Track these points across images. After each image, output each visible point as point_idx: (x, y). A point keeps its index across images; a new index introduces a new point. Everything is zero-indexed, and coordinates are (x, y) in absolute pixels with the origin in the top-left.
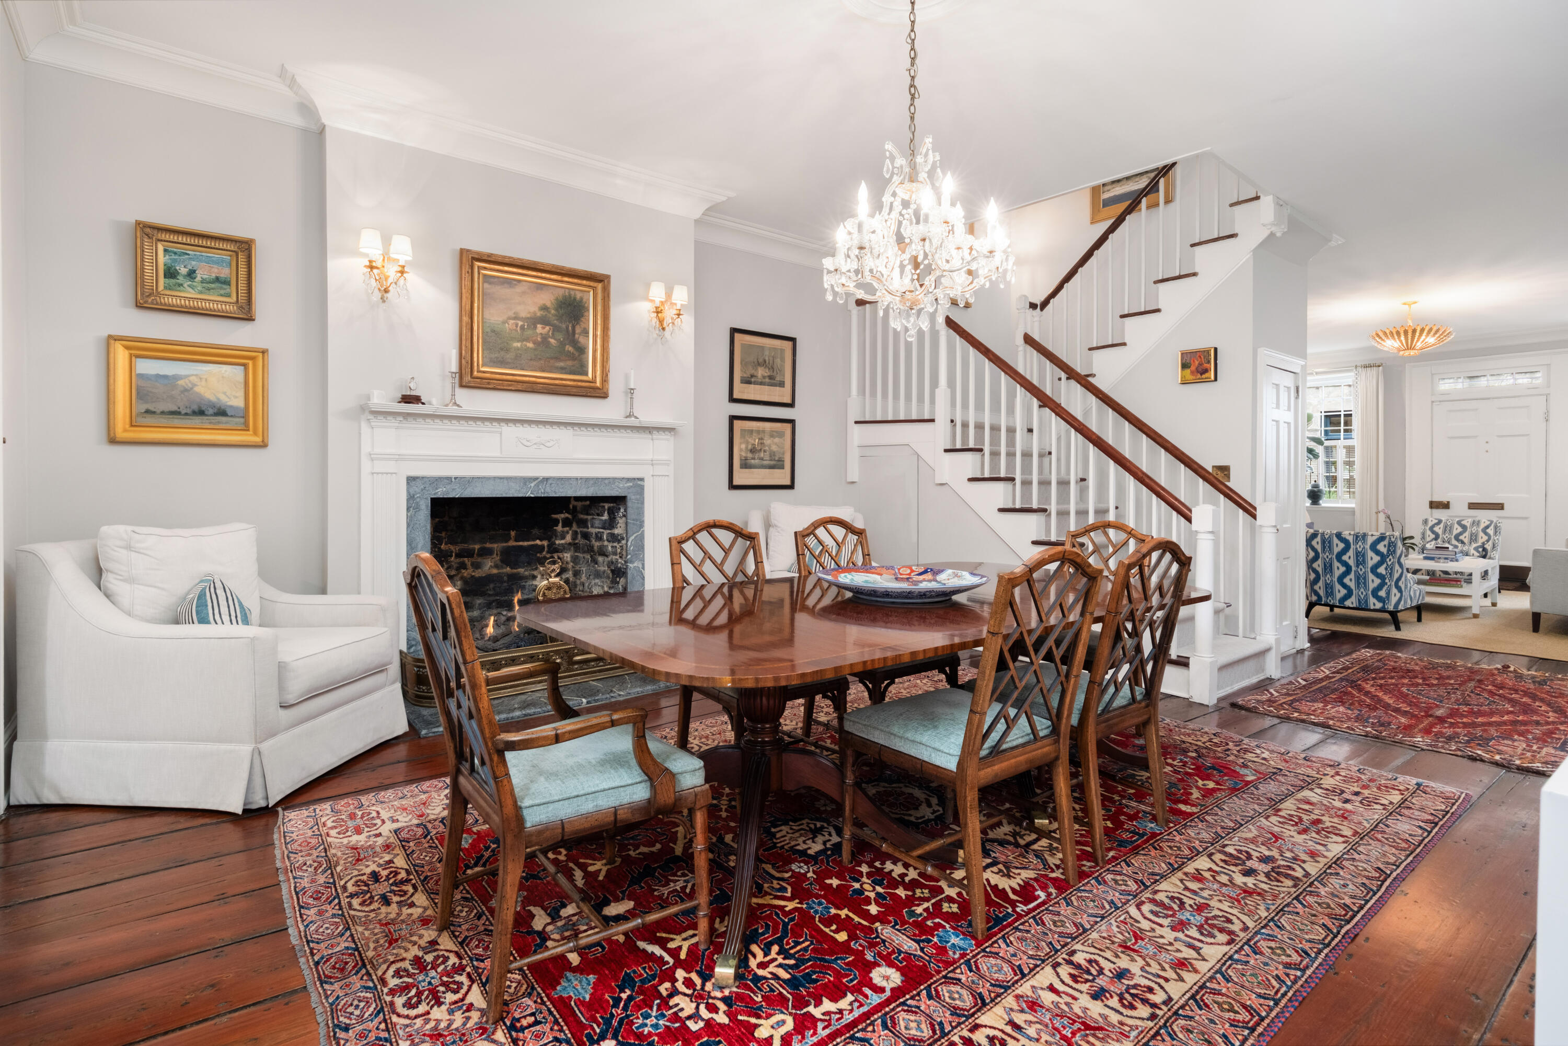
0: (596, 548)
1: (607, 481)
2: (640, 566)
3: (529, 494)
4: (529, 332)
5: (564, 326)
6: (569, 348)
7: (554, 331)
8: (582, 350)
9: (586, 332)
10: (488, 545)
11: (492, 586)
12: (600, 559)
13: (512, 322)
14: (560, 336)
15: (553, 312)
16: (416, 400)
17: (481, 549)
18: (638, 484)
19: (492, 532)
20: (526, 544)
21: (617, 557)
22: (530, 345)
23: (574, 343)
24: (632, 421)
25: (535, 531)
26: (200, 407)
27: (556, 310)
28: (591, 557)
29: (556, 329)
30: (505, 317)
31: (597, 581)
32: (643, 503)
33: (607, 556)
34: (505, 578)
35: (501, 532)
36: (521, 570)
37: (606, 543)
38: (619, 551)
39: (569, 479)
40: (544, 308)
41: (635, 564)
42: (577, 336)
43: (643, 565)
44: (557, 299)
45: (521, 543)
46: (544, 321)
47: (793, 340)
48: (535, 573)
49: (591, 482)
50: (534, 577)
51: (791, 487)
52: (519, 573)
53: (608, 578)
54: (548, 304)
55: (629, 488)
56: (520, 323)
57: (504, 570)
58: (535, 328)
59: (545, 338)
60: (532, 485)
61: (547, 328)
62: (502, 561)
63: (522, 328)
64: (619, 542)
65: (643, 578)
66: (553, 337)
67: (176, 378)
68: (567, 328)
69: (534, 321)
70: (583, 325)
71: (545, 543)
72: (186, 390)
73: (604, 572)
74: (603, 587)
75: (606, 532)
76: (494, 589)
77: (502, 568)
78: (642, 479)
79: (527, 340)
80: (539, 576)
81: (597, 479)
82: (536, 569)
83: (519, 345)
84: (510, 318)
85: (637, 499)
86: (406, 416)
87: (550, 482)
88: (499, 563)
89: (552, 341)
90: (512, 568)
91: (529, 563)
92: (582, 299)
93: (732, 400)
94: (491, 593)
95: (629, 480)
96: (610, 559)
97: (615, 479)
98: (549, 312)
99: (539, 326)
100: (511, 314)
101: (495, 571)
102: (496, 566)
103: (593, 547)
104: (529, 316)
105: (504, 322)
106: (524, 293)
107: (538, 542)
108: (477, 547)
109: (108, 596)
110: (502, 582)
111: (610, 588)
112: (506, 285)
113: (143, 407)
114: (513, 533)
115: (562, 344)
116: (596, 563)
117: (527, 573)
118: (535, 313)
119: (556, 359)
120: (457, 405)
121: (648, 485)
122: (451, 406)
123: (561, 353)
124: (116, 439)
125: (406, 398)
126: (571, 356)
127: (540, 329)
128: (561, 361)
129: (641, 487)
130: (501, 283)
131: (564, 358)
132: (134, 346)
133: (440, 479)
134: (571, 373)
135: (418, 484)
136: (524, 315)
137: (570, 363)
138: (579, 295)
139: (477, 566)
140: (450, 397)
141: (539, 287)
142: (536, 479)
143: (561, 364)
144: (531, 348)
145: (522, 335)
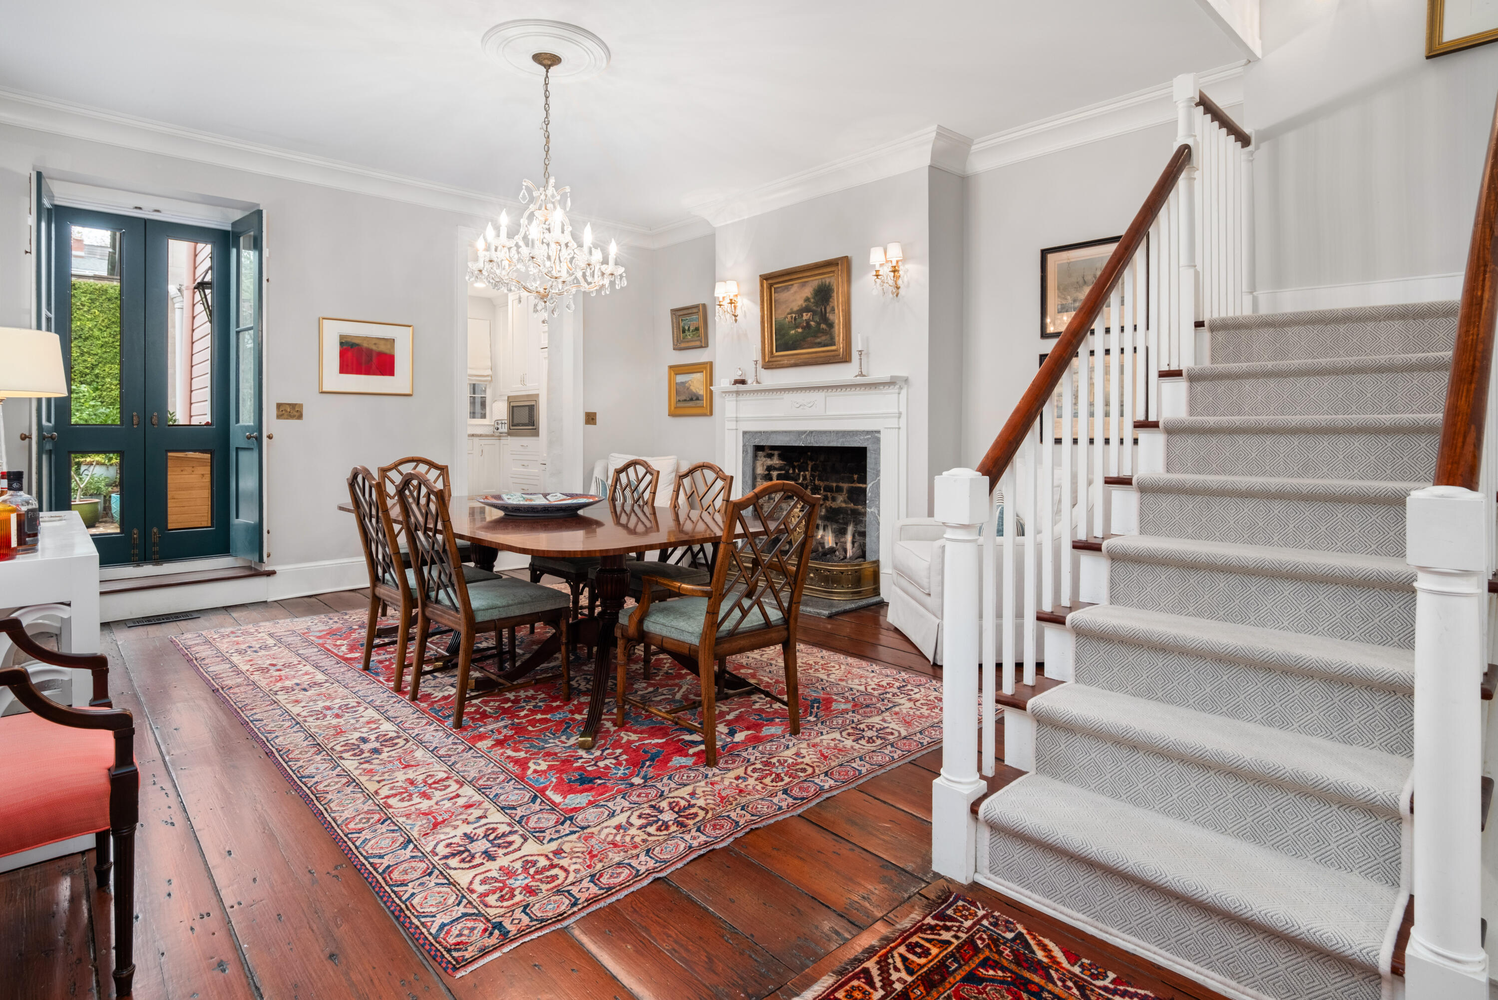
1: (851, 434)
2: (876, 512)
3: (801, 444)
4: (798, 321)
5: (819, 309)
6: (823, 326)
7: (813, 315)
8: (831, 325)
9: (833, 310)
10: (841, 484)
13: (789, 316)
14: (817, 319)
16: (743, 382)
17: (837, 487)
18: (875, 435)
22: (800, 330)
23: (824, 319)
24: (860, 380)
26: (692, 396)
27: (814, 298)
29: (814, 313)
30: (786, 314)
32: (879, 454)
35: (847, 475)
39: (825, 432)
40: (807, 300)
41: (872, 510)
42: (827, 314)
43: (879, 511)
44: (814, 290)
54: (809, 295)
55: (868, 439)
56: (794, 315)
58: (802, 316)
59: (808, 322)
61: (809, 314)
62: (849, 498)
63: (795, 319)
65: (879, 524)
66: (813, 321)
67: (686, 383)
69: (801, 312)
72: (688, 388)
78: (879, 432)
79: (797, 327)
81: (844, 432)
83: (793, 332)
84: (789, 314)
85: (874, 450)
86: (738, 393)
89: (812, 323)
93: (1044, 334)
95: (868, 432)
97: (857, 432)
98: (810, 300)
99: (804, 314)
100: (788, 311)
101: (844, 505)
102: (845, 502)
104: (798, 308)
105: (785, 318)
106: (795, 292)
108: (834, 485)
110: (847, 514)
112: (786, 291)
113: (678, 399)
115: (818, 324)
118: (801, 305)
119: (816, 337)
120: (758, 382)
121: (882, 436)
122: (755, 384)
123: (818, 332)
124: (672, 414)
125: (737, 382)
126: (824, 332)
127: (806, 316)
128: (818, 337)
129: (878, 440)
130: (783, 290)
131: (820, 335)
132: (676, 370)
133: (756, 433)
134: (825, 346)
135: (747, 436)
136: (796, 308)
137: (824, 338)
138: (828, 281)
139: (834, 499)
140: (754, 378)
141: (804, 285)
142: (805, 432)
143: (818, 340)
144: (800, 332)
145: (795, 324)
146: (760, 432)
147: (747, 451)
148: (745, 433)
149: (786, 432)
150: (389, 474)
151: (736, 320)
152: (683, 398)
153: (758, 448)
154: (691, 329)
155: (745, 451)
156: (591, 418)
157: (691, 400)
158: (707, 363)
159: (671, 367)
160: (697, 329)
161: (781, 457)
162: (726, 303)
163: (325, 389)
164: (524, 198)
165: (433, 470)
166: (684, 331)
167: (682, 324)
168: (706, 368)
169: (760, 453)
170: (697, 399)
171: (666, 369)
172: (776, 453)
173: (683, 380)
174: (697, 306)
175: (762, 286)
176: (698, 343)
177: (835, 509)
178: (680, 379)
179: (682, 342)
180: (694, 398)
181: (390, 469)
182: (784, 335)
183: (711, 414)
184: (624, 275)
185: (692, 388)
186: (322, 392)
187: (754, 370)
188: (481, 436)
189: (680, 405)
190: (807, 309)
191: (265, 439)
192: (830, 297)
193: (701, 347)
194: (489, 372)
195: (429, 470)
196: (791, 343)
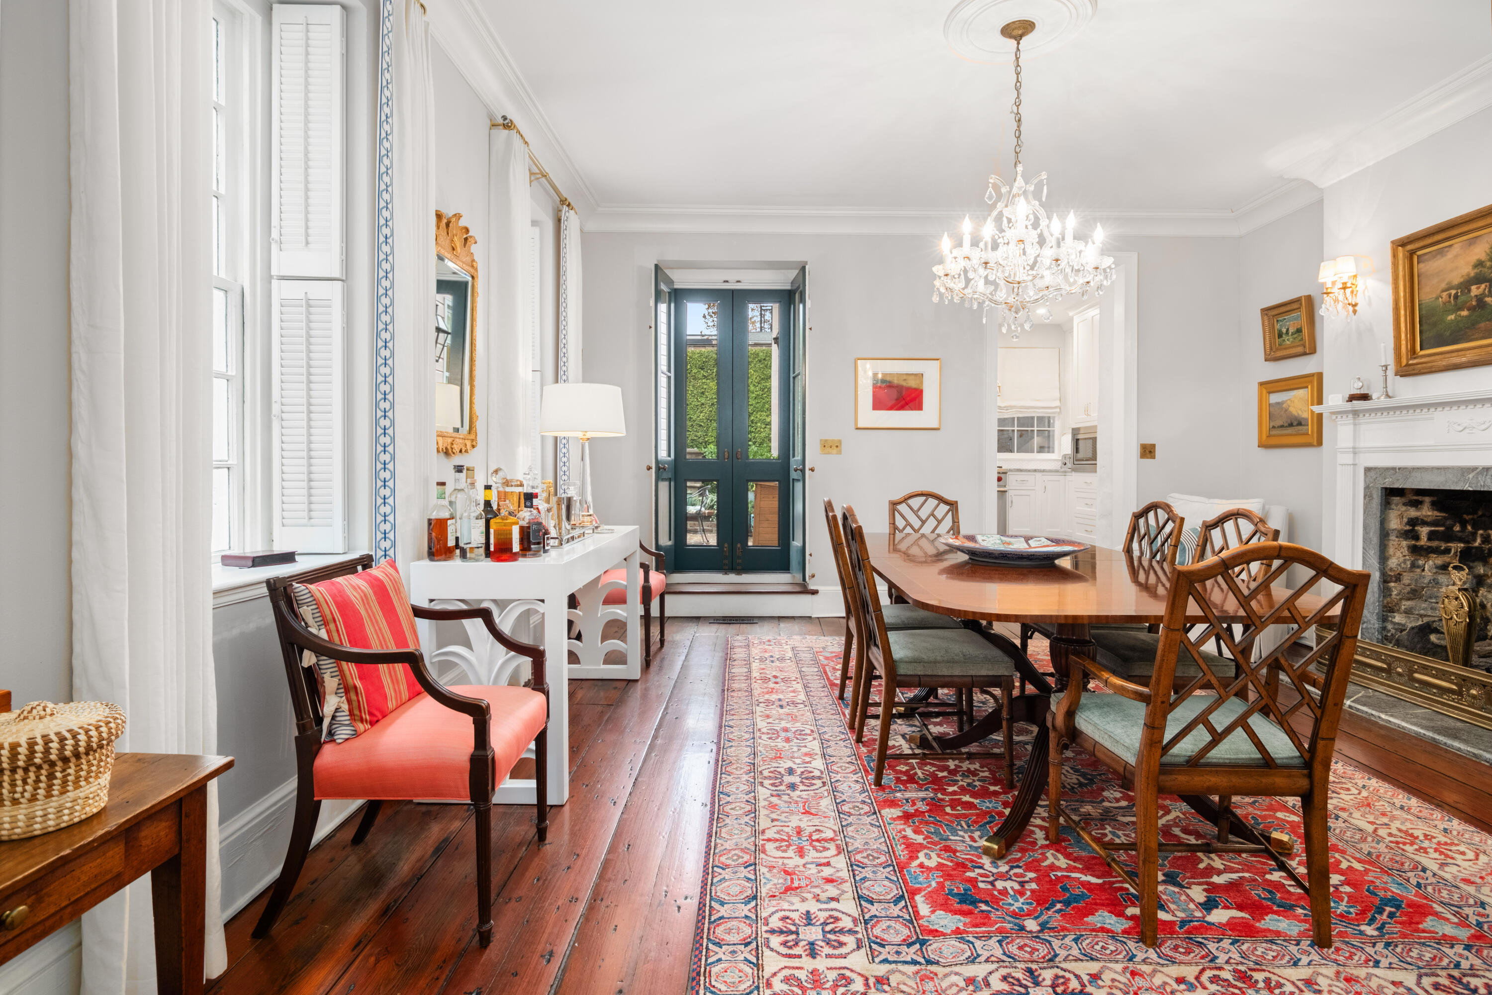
3: (1467, 487)
4: (1462, 299)
13: (1445, 294)
15: (1489, 264)
16: (1365, 397)
22: (1465, 313)
26: (1291, 421)
30: (1439, 291)
40: (1480, 264)
46: (1480, 280)
54: (1483, 257)
56: (1453, 292)
58: (1469, 291)
59: (1480, 299)
60: (1471, 476)
61: (1483, 286)
63: (1457, 297)
66: (1489, 296)
67: (1282, 403)
69: (1466, 286)
72: (1286, 410)
79: (1461, 309)
83: (1452, 317)
84: (1444, 291)
86: (1356, 413)
87: (1489, 472)
89: (1489, 300)
98: (1484, 267)
99: (1473, 288)
100: (1443, 285)
104: (1462, 280)
105: (1437, 298)
106: (1456, 256)
112: (1439, 256)
113: (1272, 425)
118: (1468, 275)
120: (1388, 396)
122: (1382, 398)
124: (1263, 445)
125: (1352, 398)
127: (1475, 290)
130: (1434, 257)
132: (1269, 387)
133: (1387, 469)
135: (1369, 474)
136: (1457, 281)
140: (1382, 390)
141: (1472, 242)
142: (1474, 469)
144: (1466, 317)
145: (1456, 305)
146: (1394, 469)
147: (1371, 496)
148: (1368, 470)
149: (1438, 468)
150: (899, 507)
151: (1355, 312)
152: (1279, 423)
153: (1391, 494)
154: (1291, 331)
155: (1368, 495)
156: (1148, 451)
157: (1291, 425)
158: (1312, 375)
159: (1262, 384)
160: (1299, 331)
161: (1435, 505)
162: (1336, 291)
163: (860, 426)
164: (990, 198)
165: (942, 505)
166: (1280, 336)
167: (1277, 327)
168: (1311, 382)
169: (1396, 499)
170: (1300, 424)
171: (1256, 387)
172: (1427, 500)
173: (1279, 400)
174: (1298, 300)
175: (1395, 255)
176: (1300, 350)
178: (1275, 398)
179: (1277, 349)
180: (1296, 423)
181: (900, 503)
182: (1435, 324)
183: (1320, 443)
184: (1113, 266)
185: (1291, 409)
186: (857, 429)
187: (1382, 379)
188: (1044, 471)
189: (1274, 432)
190: (1478, 280)
191: (807, 472)
193: (1304, 354)
194: (1057, 403)
195: (938, 505)
196: (1448, 333)
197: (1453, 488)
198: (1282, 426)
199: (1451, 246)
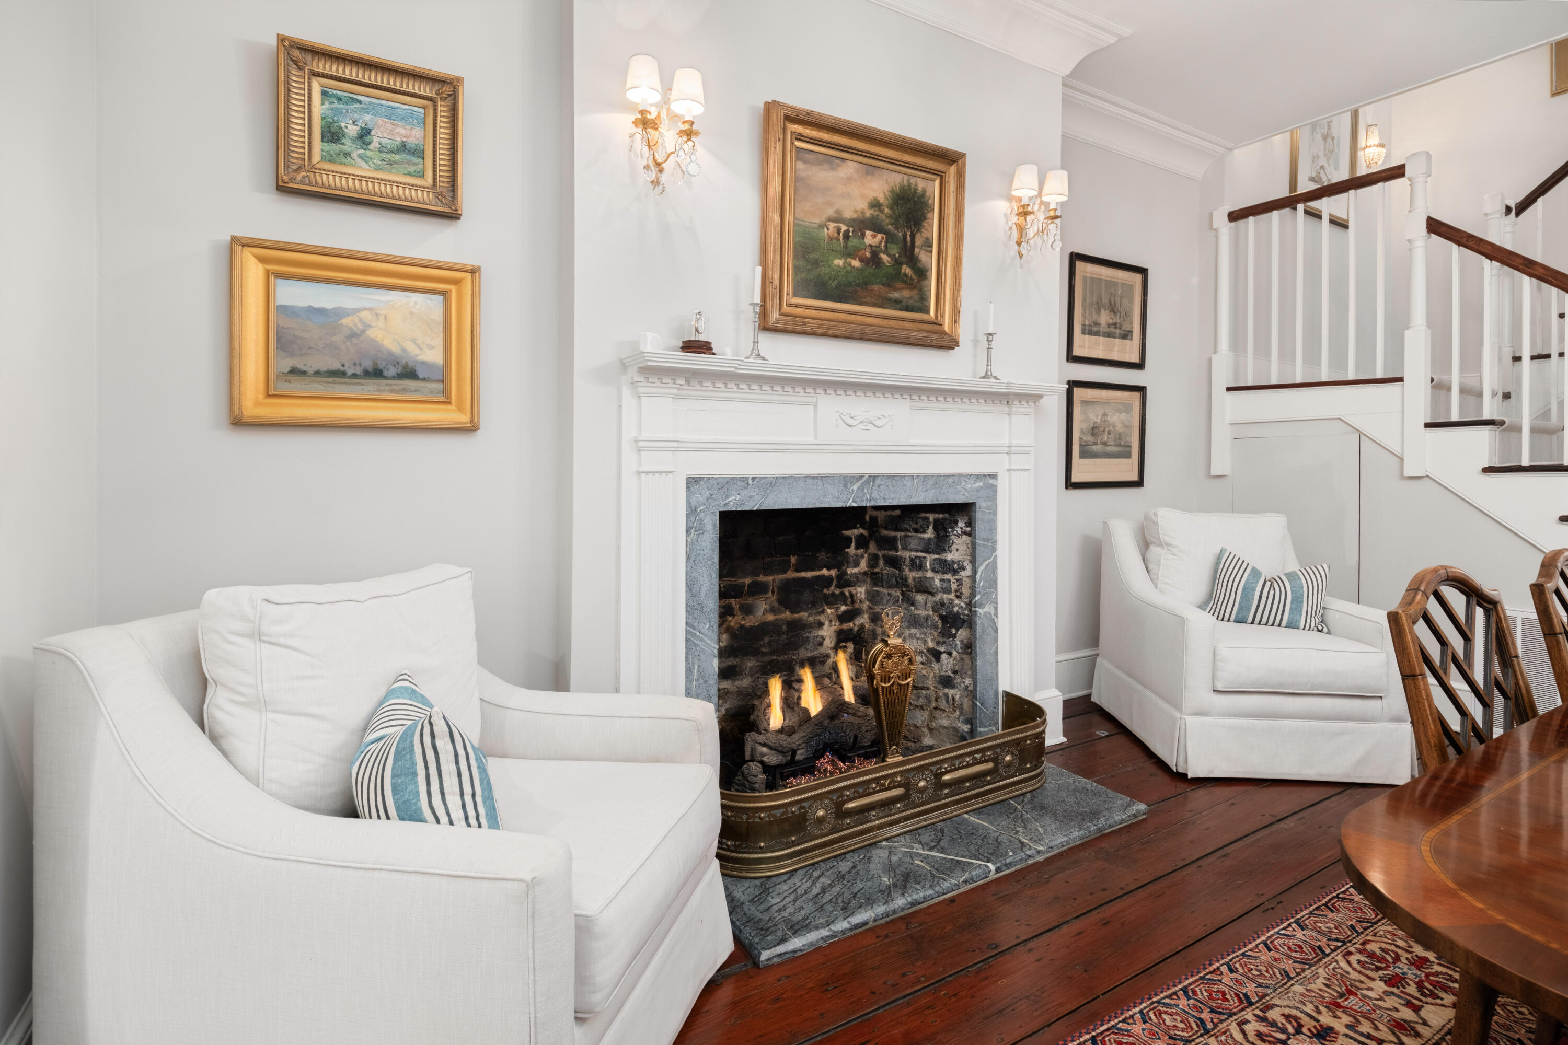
0: (910, 581)
1: (950, 480)
2: (993, 612)
3: (851, 503)
4: (853, 242)
5: (900, 234)
6: (906, 270)
7: (886, 243)
8: (922, 273)
9: (928, 245)
10: (762, 578)
11: (767, 639)
12: (920, 598)
13: (832, 225)
14: (895, 250)
15: (887, 210)
16: (703, 347)
17: (752, 585)
18: (989, 483)
19: (767, 559)
20: (809, 574)
21: (952, 596)
22: (856, 263)
23: (912, 260)
24: (989, 385)
25: (823, 556)
26: (375, 364)
27: (891, 208)
28: (903, 593)
29: (890, 238)
30: (824, 218)
31: (913, 631)
32: (995, 514)
33: (932, 594)
34: (784, 627)
35: (778, 558)
36: (804, 615)
37: (929, 574)
38: (954, 587)
39: (902, 477)
40: (875, 205)
41: (986, 609)
42: (917, 250)
43: (996, 609)
44: (892, 191)
45: (803, 574)
46: (877, 227)
47: (1143, 271)
48: (822, 618)
49: (931, 482)
50: (821, 625)
51: (1139, 483)
52: (800, 620)
53: (936, 627)
54: (881, 198)
55: (978, 490)
56: (844, 228)
57: (782, 616)
58: (863, 235)
59: (875, 252)
60: (855, 488)
61: (879, 236)
63: (846, 235)
64: (955, 572)
65: (996, 630)
66: (886, 252)
67: (339, 313)
68: (905, 236)
69: (861, 225)
70: (925, 234)
71: (833, 573)
72: (353, 335)
73: (927, 618)
74: (925, 641)
75: (930, 558)
76: (769, 643)
77: (780, 612)
78: (994, 476)
79: (852, 255)
80: (827, 623)
81: (939, 476)
82: (823, 612)
83: (839, 262)
84: (831, 220)
85: (988, 508)
87: (878, 482)
88: (776, 604)
89: (885, 257)
90: (792, 613)
91: (814, 604)
92: (924, 191)
93: (1072, 358)
94: (765, 650)
95: (978, 477)
96: (938, 598)
97: (960, 476)
98: (882, 212)
99: (868, 233)
100: (830, 212)
101: (770, 617)
102: (773, 610)
103: (906, 579)
104: (855, 216)
105: (822, 226)
106: (850, 179)
107: (825, 572)
108: (747, 581)
109: (214, 739)
110: (781, 633)
111: (938, 643)
112: (826, 166)
113: (287, 364)
114: (793, 560)
115: (897, 263)
116: (913, 604)
117: (811, 619)
118: (863, 213)
119: (890, 286)
120: (761, 357)
121: (1002, 485)
122: (756, 359)
123: (894, 279)
124: (241, 420)
125: (690, 346)
126: (908, 283)
127: (871, 238)
128: (896, 289)
129: (994, 489)
130: (820, 163)
131: (899, 285)
134: (908, 309)
135: (701, 489)
136: (848, 214)
137: (906, 293)
138: (921, 185)
139: (747, 610)
142: (861, 477)
143: (896, 295)
144: (857, 269)
145: (846, 247)
146: (744, 479)
147: (701, 530)
148: (693, 482)
149: (814, 477)
151: (656, 182)
152: (319, 362)
155: (693, 527)
159: (239, 243)
170: (401, 372)
171: (212, 247)
175: (768, 128)
177: (752, 628)
182: (816, 263)
189: (296, 386)
192: (924, 218)
196: (834, 284)
197: (834, 505)
198: (337, 374)
199: (844, 159)
